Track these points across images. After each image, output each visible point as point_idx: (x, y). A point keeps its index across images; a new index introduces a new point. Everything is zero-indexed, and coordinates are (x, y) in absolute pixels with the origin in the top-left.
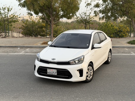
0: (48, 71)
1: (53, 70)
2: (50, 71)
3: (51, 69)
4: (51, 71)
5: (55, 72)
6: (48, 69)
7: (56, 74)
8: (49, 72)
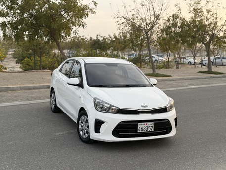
0: (139, 126)
1: (148, 123)
2: (144, 126)
3: (145, 123)
4: (146, 126)
5: (150, 127)
6: (139, 124)
7: (153, 130)
8: (141, 128)
